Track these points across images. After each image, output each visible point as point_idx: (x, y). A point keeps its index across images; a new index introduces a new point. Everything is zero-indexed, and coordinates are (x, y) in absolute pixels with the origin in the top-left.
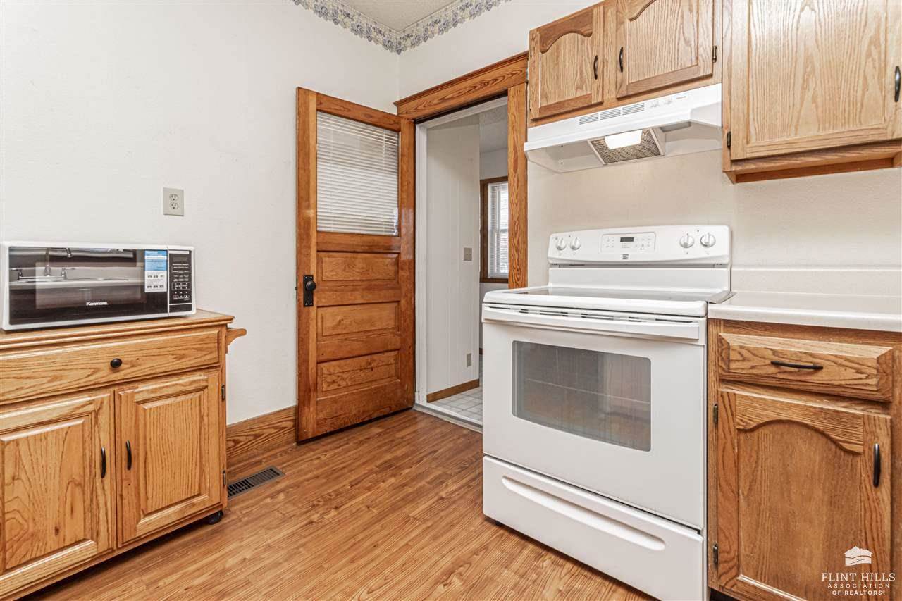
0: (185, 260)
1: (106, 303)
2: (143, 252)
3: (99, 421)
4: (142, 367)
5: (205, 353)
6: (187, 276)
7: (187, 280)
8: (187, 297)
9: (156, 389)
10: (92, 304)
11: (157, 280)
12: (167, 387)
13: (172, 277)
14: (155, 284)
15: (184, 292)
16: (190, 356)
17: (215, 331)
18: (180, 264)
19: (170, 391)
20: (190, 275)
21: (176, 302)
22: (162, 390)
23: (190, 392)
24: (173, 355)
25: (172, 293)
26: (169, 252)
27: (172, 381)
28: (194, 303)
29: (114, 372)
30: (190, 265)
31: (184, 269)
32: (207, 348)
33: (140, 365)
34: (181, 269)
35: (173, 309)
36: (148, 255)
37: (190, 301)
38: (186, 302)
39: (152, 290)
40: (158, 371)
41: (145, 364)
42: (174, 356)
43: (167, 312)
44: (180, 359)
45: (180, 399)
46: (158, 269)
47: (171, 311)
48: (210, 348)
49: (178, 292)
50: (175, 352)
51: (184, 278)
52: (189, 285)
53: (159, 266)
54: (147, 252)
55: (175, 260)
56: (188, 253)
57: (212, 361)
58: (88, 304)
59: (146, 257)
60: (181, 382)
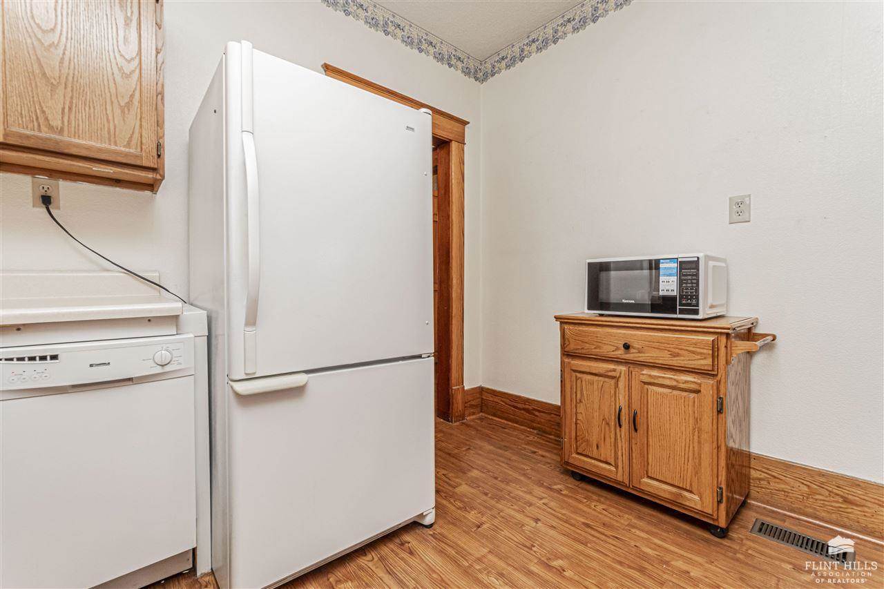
0: (694, 266)
1: (633, 302)
2: (659, 260)
3: (619, 385)
4: (646, 355)
5: (699, 357)
6: (695, 281)
7: (694, 285)
8: (694, 302)
9: (655, 376)
10: (626, 301)
11: (669, 285)
12: (663, 377)
13: (681, 282)
14: (667, 288)
15: (692, 297)
16: (683, 356)
17: (711, 338)
18: (689, 270)
19: (667, 382)
20: (698, 280)
21: (684, 305)
22: (660, 379)
23: (685, 390)
24: (669, 351)
25: (681, 297)
26: (680, 260)
27: (669, 375)
28: (701, 308)
29: (626, 353)
30: (698, 270)
31: (693, 275)
32: (701, 353)
33: (644, 353)
34: (690, 275)
35: (682, 312)
36: (663, 263)
37: (697, 305)
38: (694, 306)
39: (665, 293)
40: (657, 361)
41: (647, 353)
42: (670, 353)
43: (676, 314)
44: (675, 357)
45: (676, 392)
46: (670, 275)
47: (679, 313)
48: (704, 354)
49: (687, 296)
50: (672, 350)
51: (692, 283)
52: (697, 291)
53: (671, 272)
54: (661, 261)
55: (684, 266)
56: (696, 259)
57: (706, 368)
58: (623, 301)
59: (661, 266)
60: (675, 377)
